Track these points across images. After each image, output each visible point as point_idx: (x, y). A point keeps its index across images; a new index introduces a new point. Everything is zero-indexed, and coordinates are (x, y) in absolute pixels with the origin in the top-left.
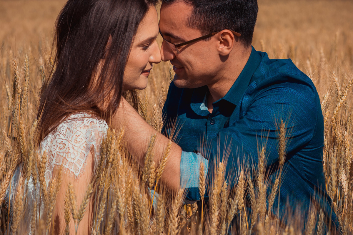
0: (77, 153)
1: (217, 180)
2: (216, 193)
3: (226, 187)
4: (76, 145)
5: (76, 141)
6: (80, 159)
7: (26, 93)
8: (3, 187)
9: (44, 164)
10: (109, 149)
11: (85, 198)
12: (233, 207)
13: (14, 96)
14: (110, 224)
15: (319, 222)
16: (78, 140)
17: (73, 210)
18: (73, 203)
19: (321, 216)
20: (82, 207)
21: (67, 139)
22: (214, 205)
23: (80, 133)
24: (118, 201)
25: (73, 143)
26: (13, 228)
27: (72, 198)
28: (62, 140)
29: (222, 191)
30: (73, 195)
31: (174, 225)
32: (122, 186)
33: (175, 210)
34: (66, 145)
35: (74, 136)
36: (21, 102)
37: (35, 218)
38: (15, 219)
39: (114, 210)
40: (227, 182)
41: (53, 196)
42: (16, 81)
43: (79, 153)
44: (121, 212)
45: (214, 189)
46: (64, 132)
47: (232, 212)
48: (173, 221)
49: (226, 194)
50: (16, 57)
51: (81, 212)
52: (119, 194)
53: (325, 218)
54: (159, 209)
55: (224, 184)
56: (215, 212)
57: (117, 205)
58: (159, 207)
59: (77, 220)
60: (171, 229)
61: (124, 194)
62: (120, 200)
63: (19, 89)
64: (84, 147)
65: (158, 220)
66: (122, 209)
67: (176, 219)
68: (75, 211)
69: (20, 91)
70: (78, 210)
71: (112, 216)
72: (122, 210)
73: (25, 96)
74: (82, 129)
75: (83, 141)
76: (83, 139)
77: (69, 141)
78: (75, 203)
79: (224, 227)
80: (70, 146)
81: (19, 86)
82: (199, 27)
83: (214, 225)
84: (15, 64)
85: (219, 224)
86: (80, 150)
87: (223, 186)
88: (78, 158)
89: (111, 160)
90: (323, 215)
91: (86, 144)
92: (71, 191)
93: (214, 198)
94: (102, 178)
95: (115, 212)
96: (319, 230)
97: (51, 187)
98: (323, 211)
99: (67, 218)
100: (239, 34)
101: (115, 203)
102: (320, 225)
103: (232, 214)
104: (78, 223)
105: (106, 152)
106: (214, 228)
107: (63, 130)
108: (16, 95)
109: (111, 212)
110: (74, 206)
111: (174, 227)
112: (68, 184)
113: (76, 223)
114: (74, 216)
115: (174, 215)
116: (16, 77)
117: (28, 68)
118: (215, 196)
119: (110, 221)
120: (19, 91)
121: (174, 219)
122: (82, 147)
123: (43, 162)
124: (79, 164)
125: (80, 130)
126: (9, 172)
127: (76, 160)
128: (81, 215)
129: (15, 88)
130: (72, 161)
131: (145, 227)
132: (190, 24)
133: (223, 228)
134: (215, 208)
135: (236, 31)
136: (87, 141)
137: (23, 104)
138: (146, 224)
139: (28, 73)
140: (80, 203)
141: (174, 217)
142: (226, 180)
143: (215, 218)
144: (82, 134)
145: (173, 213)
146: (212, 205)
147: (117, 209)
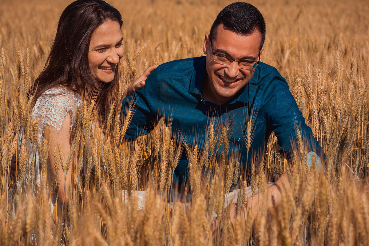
0: (58, 115)
1: (165, 140)
2: (165, 149)
3: (172, 144)
4: (57, 109)
5: (57, 106)
6: (60, 119)
7: (28, 75)
8: (13, 147)
9: (36, 128)
11: (70, 155)
12: (177, 158)
13: (19, 77)
14: (89, 173)
15: (236, 168)
16: (58, 105)
17: (62, 163)
18: (62, 158)
19: (237, 163)
20: (69, 161)
21: (50, 104)
22: (164, 158)
23: (59, 100)
24: (93, 157)
25: (54, 107)
26: (21, 177)
27: (61, 155)
28: (47, 106)
29: (170, 148)
30: (62, 152)
31: (134, 173)
32: (95, 144)
33: (134, 162)
34: (50, 109)
35: (56, 103)
37: (33, 168)
38: (22, 171)
39: (91, 163)
40: (173, 141)
41: (45, 153)
42: (20, 67)
43: (59, 114)
44: (96, 164)
45: (163, 146)
46: (48, 100)
47: (176, 162)
48: (133, 170)
49: (172, 150)
50: (20, 50)
51: (68, 165)
52: (94, 152)
54: (122, 162)
55: (171, 142)
56: (164, 162)
58: (121, 160)
59: (65, 171)
60: (132, 175)
61: (97, 150)
62: (95, 156)
63: (23, 73)
64: (62, 110)
65: (122, 170)
66: (96, 162)
67: (136, 169)
68: (63, 164)
70: (66, 163)
71: (90, 167)
73: (27, 78)
74: (61, 97)
75: (62, 106)
76: (62, 104)
77: (52, 106)
78: (64, 158)
80: (53, 110)
83: (163, 171)
84: (19, 55)
85: (167, 170)
86: (60, 112)
87: (170, 144)
88: (58, 118)
89: (85, 123)
91: (64, 108)
92: (60, 150)
93: (163, 153)
95: (91, 164)
96: (236, 173)
97: (44, 146)
99: (56, 168)
101: (92, 158)
102: (236, 169)
103: (176, 163)
104: (66, 172)
105: (81, 117)
106: (163, 174)
107: (47, 98)
108: (21, 76)
109: (89, 164)
110: (63, 160)
111: (134, 174)
112: (58, 145)
113: (65, 172)
114: (63, 168)
115: (133, 165)
116: (20, 64)
117: (29, 58)
118: (164, 151)
119: (88, 171)
120: (23, 74)
121: (133, 169)
122: (61, 110)
123: (36, 126)
124: (60, 123)
125: (60, 98)
126: (16, 136)
127: (58, 120)
128: (68, 167)
129: (20, 72)
130: (55, 120)
131: (113, 174)
133: (170, 173)
134: (164, 159)
136: (64, 106)
137: (26, 83)
138: (114, 172)
139: (29, 61)
140: (67, 158)
141: (134, 167)
142: (172, 140)
143: (164, 166)
144: (61, 101)
145: (133, 164)
146: (162, 158)
147: (93, 162)
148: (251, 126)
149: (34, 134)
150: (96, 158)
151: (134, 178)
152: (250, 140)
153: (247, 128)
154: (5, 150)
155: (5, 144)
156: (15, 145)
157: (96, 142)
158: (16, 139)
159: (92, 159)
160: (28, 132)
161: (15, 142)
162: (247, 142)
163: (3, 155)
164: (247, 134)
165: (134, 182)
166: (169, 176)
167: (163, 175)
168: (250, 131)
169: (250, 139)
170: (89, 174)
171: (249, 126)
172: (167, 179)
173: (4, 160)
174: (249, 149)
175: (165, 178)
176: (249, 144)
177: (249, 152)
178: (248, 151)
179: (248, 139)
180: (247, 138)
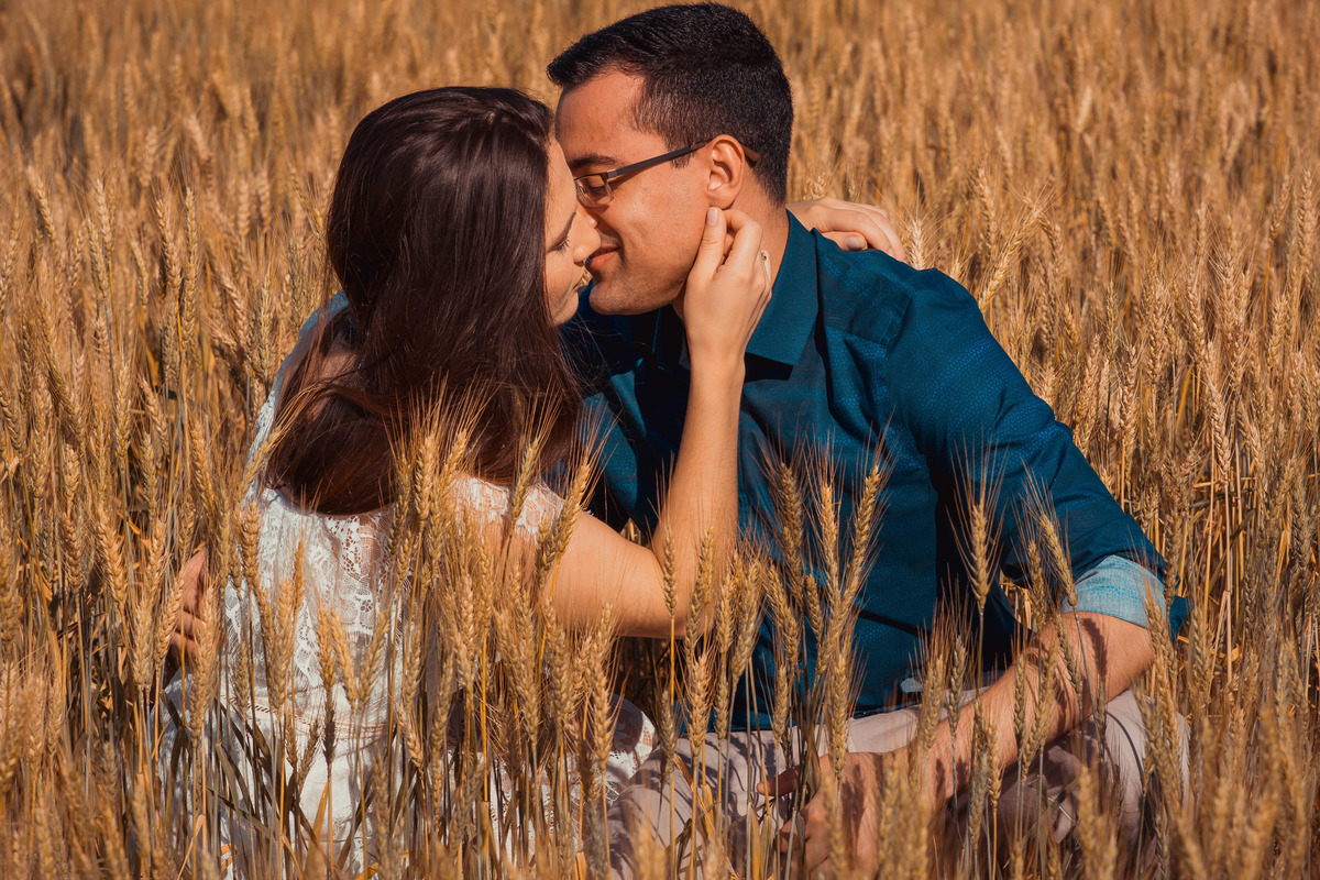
10: (419, 488)
14: (443, 714)
24: (456, 656)
36: (181, 309)
39: (449, 679)
42: (166, 257)
44: (466, 682)
48: (597, 699)
52: (459, 639)
53: (968, 659)
57: (456, 666)
62: (462, 653)
63: (174, 276)
66: (467, 675)
67: (605, 694)
69: (178, 281)
71: (446, 695)
72: (469, 679)
79: (724, 690)
81: (176, 270)
82: (661, 128)
83: (700, 685)
85: (711, 682)
89: (426, 512)
90: (963, 650)
94: (403, 555)
95: (452, 681)
98: (963, 640)
100: (755, 156)
101: (451, 662)
105: (411, 493)
106: (699, 694)
108: (169, 290)
109: (442, 684)
119: (441, 706)
120: (175, 281)
121: (598, 695)
129: (164, 273)
132: (640, 122)
135: (751, 147)
147: (456, 675)
148: (984, 521)
149: (245, 556)
150: (465, 663)
151: (600, 727)
152: (987, 570)
153: (974, 529)
154: (144, 623)
155: (142, 602)
156: (177, 605)
157: (468, 589)
158: (182, 582)
159: (455, 663)
160: (225, 559)
161: (179, 595)
162: (976, 577)
163: (138, 640)
164: (972, 548)
165: (601, 741)
166: (721, 704)
167: (698, 700)
168: (984, 537)
169: (986, 564)
170: (444, 719)
171: (977, 522)
172: (713, 712)
173: (140, 660)
174: (984, 601)
175: (704, 709)
176: (984, 583)
177: (985, 611)
178: (981, 607)
179: (979, 565)
180: (974, 563)
